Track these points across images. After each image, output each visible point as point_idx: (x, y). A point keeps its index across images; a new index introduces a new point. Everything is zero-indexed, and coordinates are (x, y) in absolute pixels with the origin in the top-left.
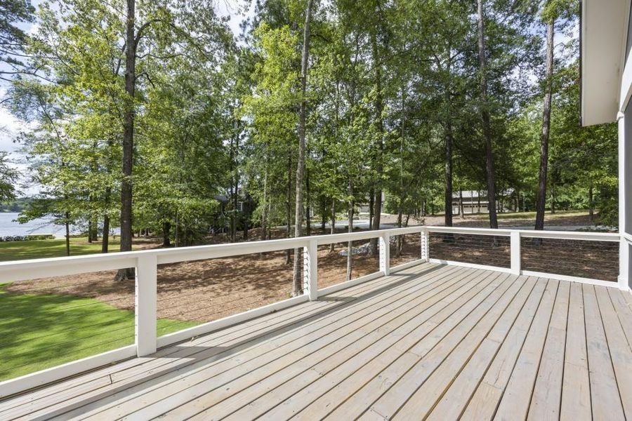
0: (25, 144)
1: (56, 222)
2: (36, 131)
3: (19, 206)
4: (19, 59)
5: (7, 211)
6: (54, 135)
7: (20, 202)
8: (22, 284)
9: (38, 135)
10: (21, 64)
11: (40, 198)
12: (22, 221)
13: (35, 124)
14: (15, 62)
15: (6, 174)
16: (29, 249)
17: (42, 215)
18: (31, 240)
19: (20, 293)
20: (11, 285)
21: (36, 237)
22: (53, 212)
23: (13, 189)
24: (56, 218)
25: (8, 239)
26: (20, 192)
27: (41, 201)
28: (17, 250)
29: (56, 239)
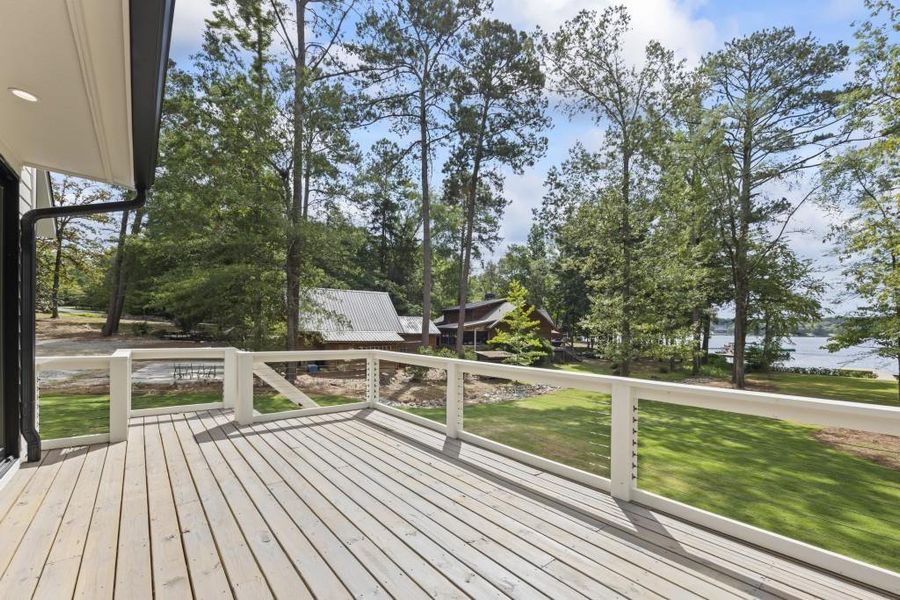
0: (837, 243)
1: (882, 353)
2: (851, 220)
3: (825, 328)
4: (825, 131)
5: (810, 334)
6: (878, 218)
7: (826, 323)
8: (832, 434)
9: (854, 225)
10: (830, 135)
11: (857, 316)
12: (833, 349)
13: (849, 212)
14: (823, 138)
15: (810, 287)
16: (840, 388)
17: (860, 342)
18: (840, 376)
19: (832, 445)
20: (820, 432)
21: (848, 372)
22: (877, 336)
23: (819, 307)
24: (881, 346)
25: (814, 371)
26: (828, 311)
27: (857, 321)
28: (823, 388)
29: (878, 379)
